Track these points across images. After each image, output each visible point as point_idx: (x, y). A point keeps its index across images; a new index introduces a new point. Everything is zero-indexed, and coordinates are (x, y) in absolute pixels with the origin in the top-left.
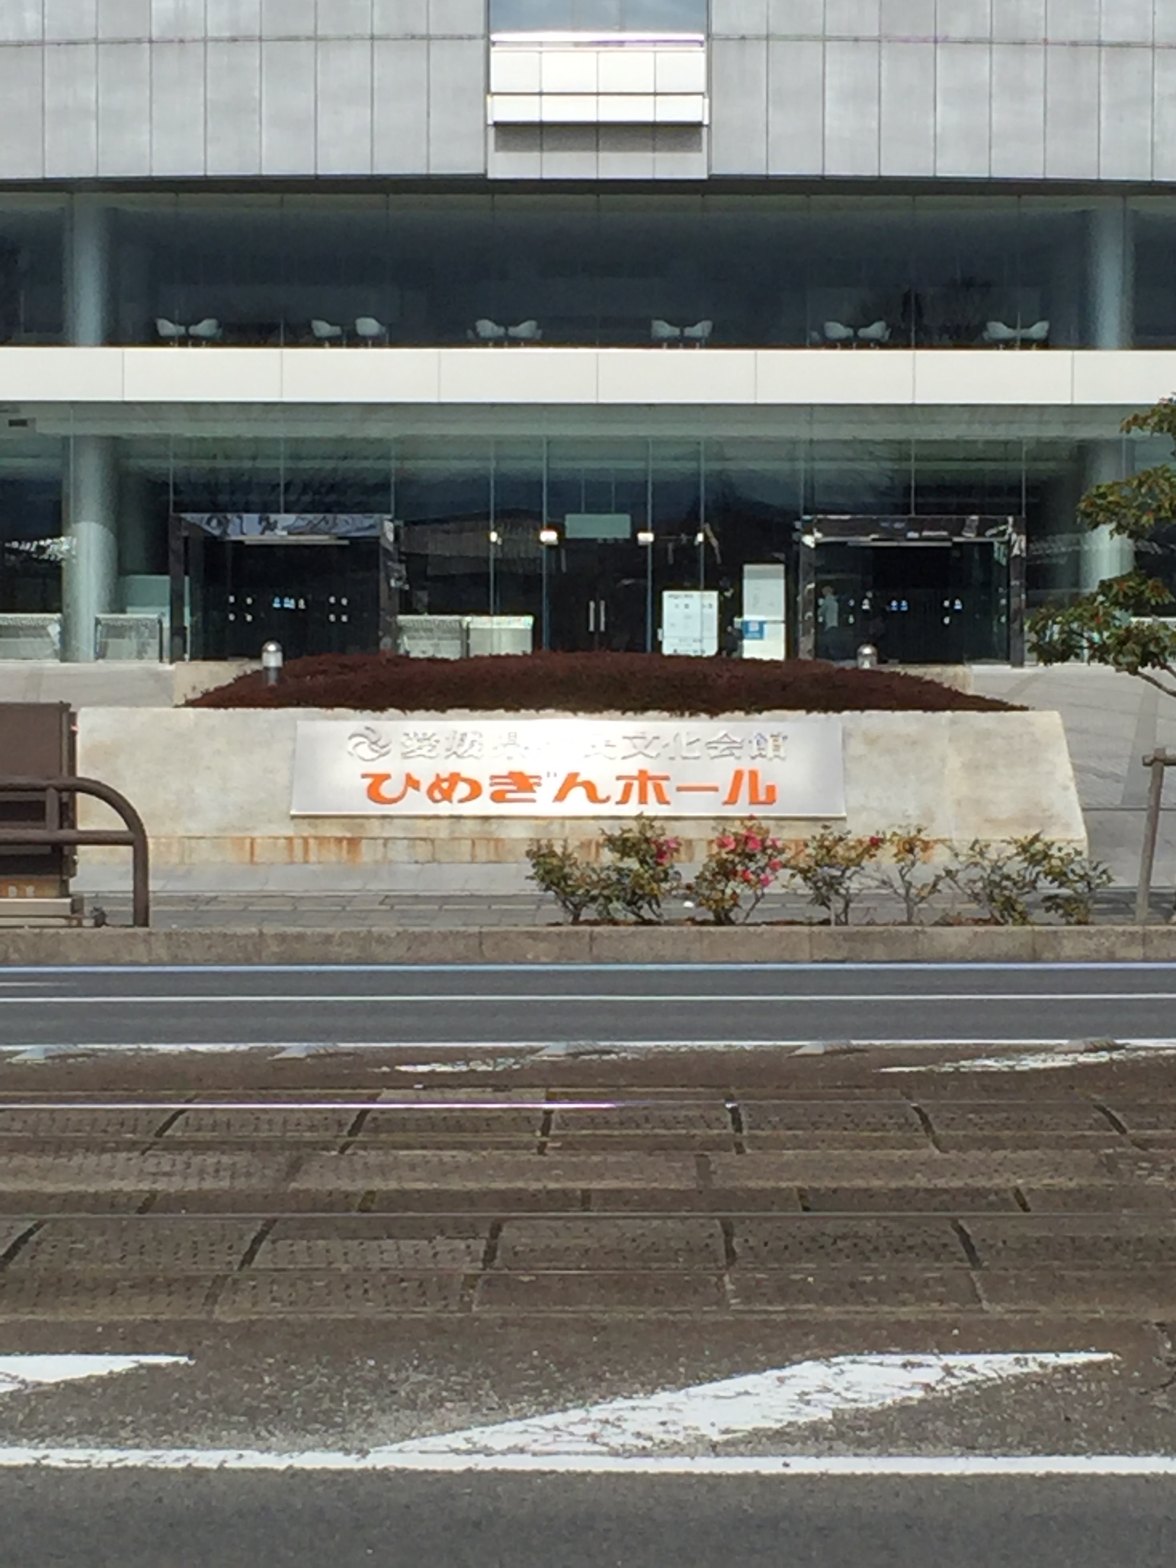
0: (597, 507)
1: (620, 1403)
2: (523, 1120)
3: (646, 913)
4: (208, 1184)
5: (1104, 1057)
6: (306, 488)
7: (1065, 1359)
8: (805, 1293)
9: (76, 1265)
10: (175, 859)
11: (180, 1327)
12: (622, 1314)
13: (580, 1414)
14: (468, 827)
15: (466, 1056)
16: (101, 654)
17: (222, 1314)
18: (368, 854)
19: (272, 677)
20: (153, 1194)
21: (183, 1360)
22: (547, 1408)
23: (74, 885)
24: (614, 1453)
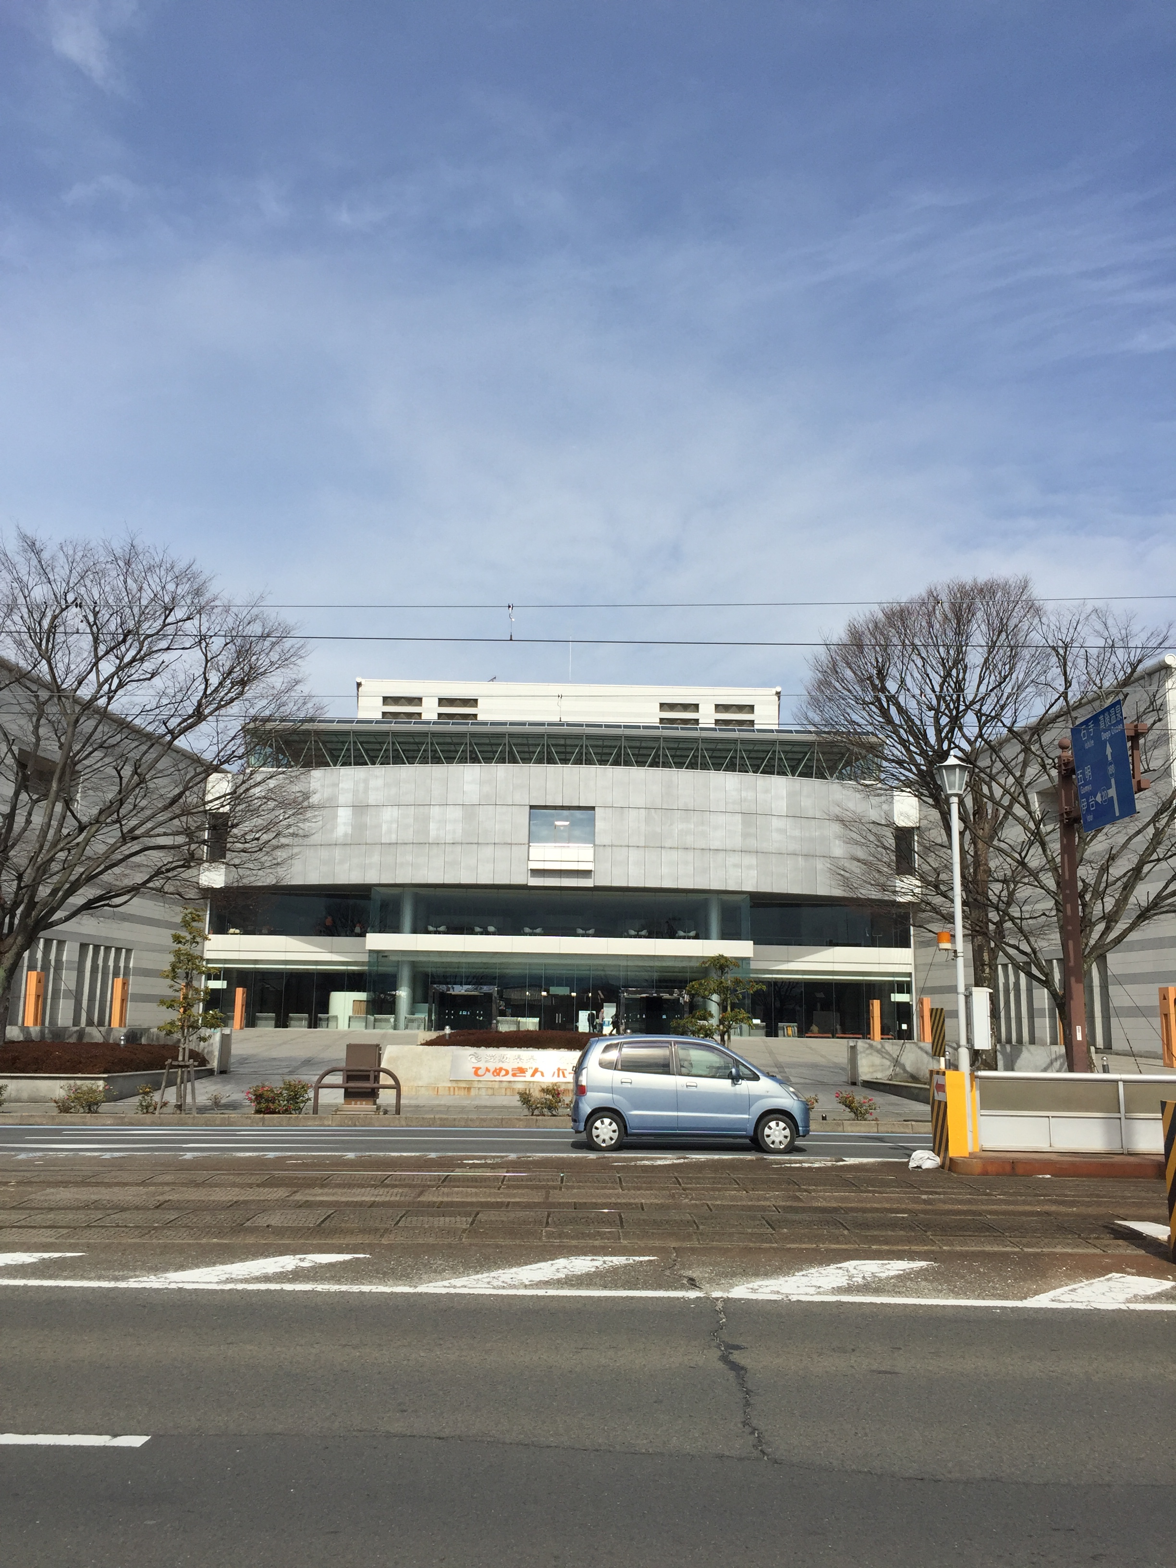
0: (559, 985)
1: (500, 1271)
2: (496, 1178)
3: (554, 1113)
4: (392, 1199)
5: (682, 1161)
6: (474, 977)
7: (642, 1259)
8: (568, 1236)
9: (343, 1225)
10: (414, 1093)
11: (370, 1245)
12: (508, 1242)
13: (487, 1275)
14: (505, 1084)
15: (485, 1158)
16: (406, 1028)
17: (384, 1241)
18: (473, 1092)
19: (447, 1037)
20: (375, 1202)
21: (368, 1256)
22: (477, 1273)
23: (378, 1101)
24: (494, 1288)
